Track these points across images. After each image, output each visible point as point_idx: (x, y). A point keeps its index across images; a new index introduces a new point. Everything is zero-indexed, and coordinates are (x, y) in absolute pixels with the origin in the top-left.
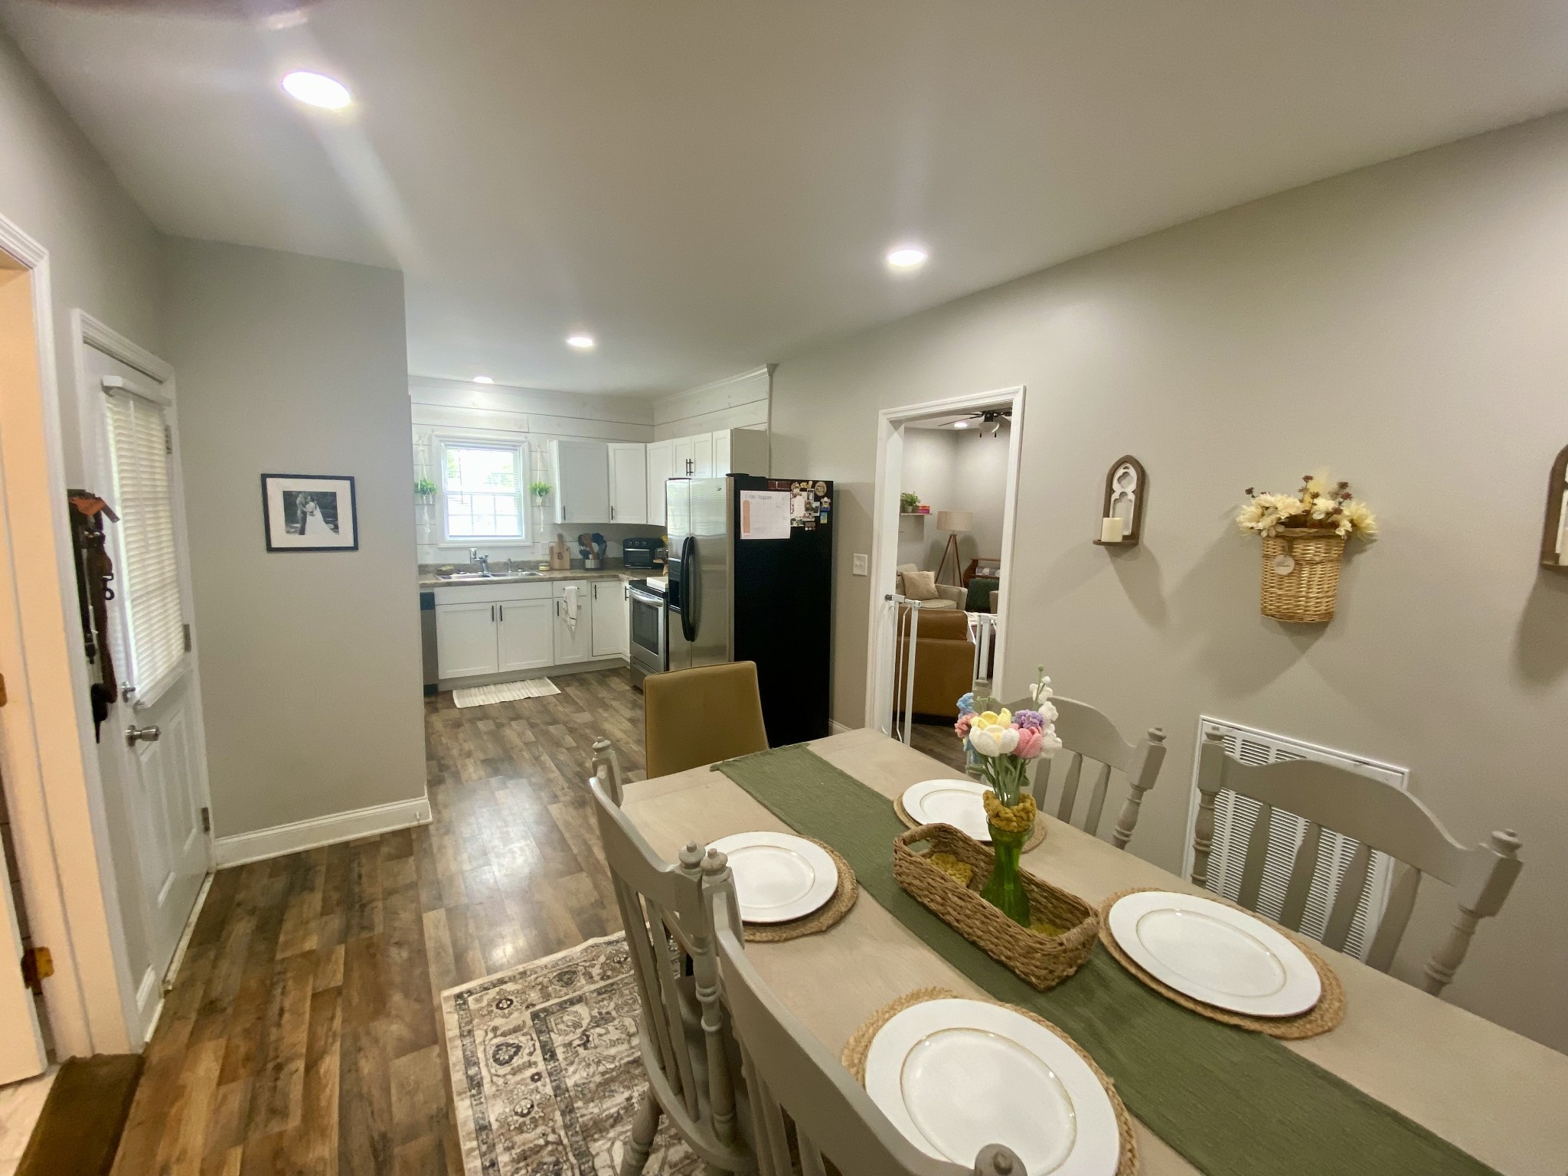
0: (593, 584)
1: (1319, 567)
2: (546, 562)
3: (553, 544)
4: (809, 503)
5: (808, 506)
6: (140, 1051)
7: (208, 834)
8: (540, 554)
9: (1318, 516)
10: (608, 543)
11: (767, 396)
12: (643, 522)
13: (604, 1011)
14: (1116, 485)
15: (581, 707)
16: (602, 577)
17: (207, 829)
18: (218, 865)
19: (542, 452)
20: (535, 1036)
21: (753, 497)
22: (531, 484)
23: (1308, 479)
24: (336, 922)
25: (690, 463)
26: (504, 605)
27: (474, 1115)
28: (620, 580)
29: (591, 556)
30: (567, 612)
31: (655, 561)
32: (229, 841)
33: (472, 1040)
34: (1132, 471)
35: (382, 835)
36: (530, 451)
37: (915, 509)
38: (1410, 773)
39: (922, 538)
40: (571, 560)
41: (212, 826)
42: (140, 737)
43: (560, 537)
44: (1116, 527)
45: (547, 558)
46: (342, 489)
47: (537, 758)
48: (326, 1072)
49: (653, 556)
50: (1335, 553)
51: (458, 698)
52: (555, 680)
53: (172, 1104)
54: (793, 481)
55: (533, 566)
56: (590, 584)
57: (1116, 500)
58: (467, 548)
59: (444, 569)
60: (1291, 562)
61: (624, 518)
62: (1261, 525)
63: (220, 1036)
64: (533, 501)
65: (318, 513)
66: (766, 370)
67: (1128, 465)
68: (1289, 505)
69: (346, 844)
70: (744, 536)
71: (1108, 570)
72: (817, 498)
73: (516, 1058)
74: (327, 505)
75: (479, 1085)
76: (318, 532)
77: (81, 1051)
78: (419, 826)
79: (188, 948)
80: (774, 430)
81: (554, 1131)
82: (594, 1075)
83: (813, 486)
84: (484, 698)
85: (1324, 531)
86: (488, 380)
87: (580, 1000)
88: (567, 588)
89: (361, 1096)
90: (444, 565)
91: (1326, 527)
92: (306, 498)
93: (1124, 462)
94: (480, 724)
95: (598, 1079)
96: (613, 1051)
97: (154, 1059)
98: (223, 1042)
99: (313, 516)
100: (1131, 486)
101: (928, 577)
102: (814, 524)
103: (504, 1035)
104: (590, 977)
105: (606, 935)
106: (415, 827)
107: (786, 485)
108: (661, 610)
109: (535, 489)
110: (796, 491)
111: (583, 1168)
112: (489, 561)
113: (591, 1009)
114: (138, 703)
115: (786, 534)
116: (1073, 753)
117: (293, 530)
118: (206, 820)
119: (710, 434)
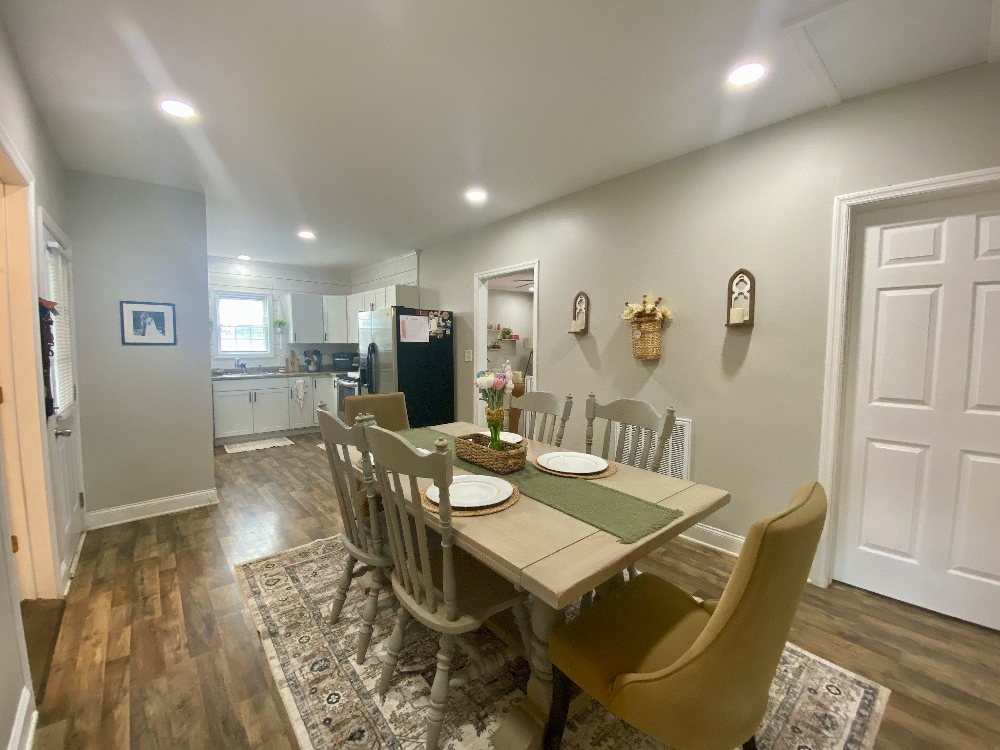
0: (314, 379)
1: (651, 335)
2: (284, 367)
3: (287, 357)
4: (439, 323)
5: (439, 325)
6: (63, 598)
7: (83, 509)
8: (280, 363)
9: (648, 312)
10: (323, 356)
11: (416, 267)
12: (345, 342)
13: (324, 564)
14: (578, 306)
15: (307, 450)
16: (319, 375)
17: (82, 505)
18: (88, 528)
19: (281, 301)
20: (287, 575)
21: (407, 319)
22: (274, 320)
23: (645, 296)
24: (167, 546)
25: (373, 305)
26: (257, 392)
27: (257, 603)
28: (331, 377)
29: (312, 363)
30: (297, 396)
31: (353, 365)
32: (94, 514)
33: (253, 579)
34: (584, 299)
35: (189, 511)
36: (273, 300)
37: (511, 337)
38: (692, 421)
39: (515, 354)
40: (299, 366)
41: (85, 504)
42: (61, 434)
43: (293, 352)
44: (578, 325)
45: (284, 365)
46: (167, 311)
47: (281, 473)
48: (173, 597)
49: (351, 361)
50: (657, 327)
51: (228, 449)
52: (290, 438)
53: (86, 616)
54: (429, 311)
55: (276, 370)
56: (311, 379)
57: (578, 313)
58: (234, 359)
59: (218, 371)
60: (640, 333)
61: (333, 340)
62: (628, 318)
63: (109, 590)
64: (275, 330)
65: (153, 324)
66: (415, 253)
67: (582, 296)
68: (638, 307)
69: (167, 515)
70: (402, 340)
71: (576, 347)
72: (444, 321)
73: (278, 583)
74: (159, 319)
75: (259, 593)
76: (152, 334)
77: (31, 597)
78: (211, 505)
79: (79, 562)
80: (421, 285)
81: (299, 604)
82: (319, 585)
83: (441, 314)
84: (245, 448)
85: (650, 318)
86: (247, 258)
87: (311, 561)
88: (297, 381)
89: (195, 604)
90: (217, 369)
91: (652, 316)
92: (146, 315)
93: (579, 296)
94: (243, 460)
95: (321, 586)
96: (329, 577)
97: (71, 601)
98: (111, 592)
99: (150, 325)
100: (583, 306)
101: (518, 374)
102: (442, 335)
103: (270, 576)
104: (317, 554)
105: (325, 538)
106: (209, 506)
107: (426, 313)
108: (356, 389)
109: (277, 323)
110: (432, 316)
111: (314, 613)
112: (248, 366)
113: (317, 564)
114: (60, 417)
115: (427, 340)
116: (542, 414)
117: (138, 333)
118: (82, 499)
119: (384, 288)
